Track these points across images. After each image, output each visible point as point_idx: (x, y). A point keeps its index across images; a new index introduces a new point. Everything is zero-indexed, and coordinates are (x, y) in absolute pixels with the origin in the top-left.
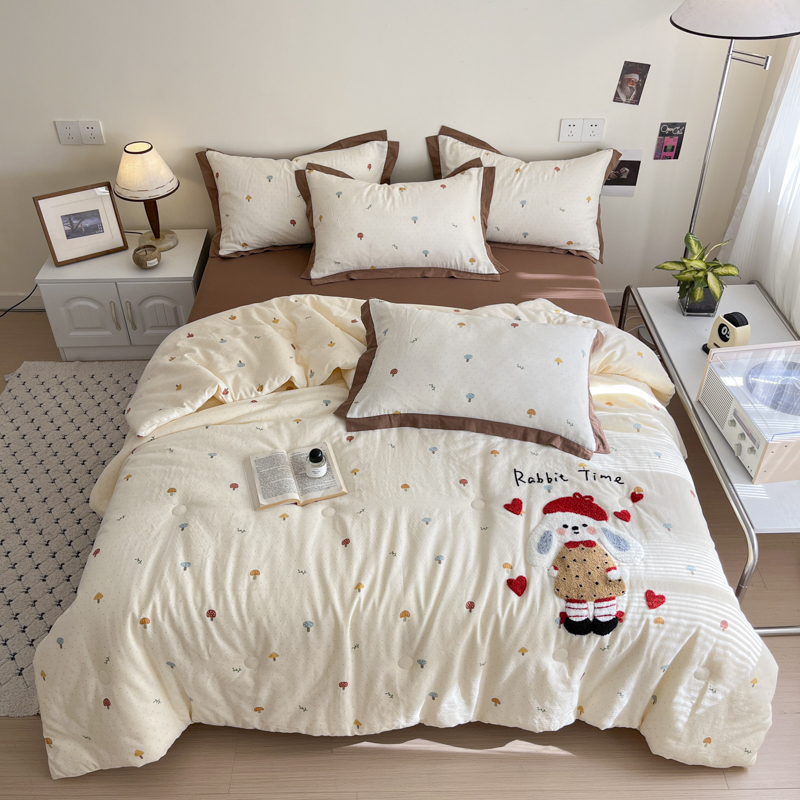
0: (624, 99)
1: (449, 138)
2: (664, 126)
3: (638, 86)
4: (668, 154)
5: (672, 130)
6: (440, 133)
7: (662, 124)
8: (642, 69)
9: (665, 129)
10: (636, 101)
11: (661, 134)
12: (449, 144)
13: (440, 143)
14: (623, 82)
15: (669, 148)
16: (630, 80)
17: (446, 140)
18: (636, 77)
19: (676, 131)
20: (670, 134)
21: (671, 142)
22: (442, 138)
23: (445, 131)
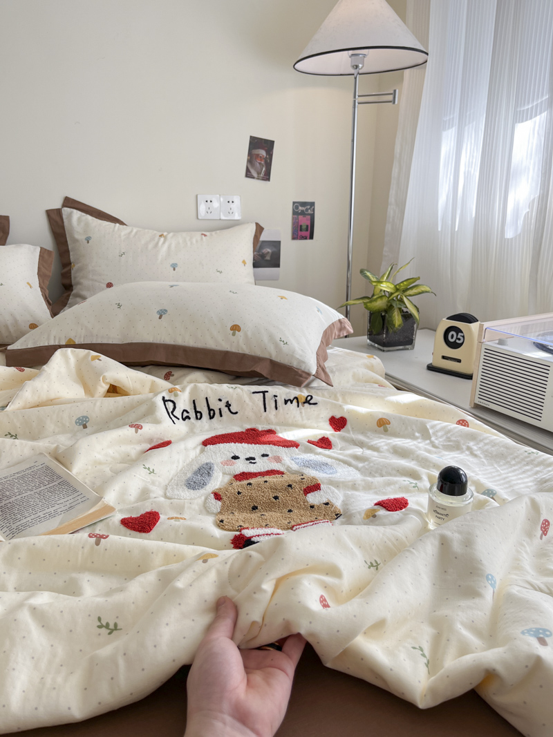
0: (255, 174)
1: (75, 211)
2: (296, 205)
3: (266, 162)
4: (304, 233)
5: (304, 209)
6: (64, 205)
7: (294, 203)
8: (268, 145)
9: (297, 207)
10: (267, 177)
11: (294, 213)
12: (75, 219)
13: (64, 217)
14: (252, 158)
15: (304, 227)
16: (258, 155)
17: (71, 213)
18: (263, 153)
19: (307, 210)
20: (303, 213)
21: (304, 222)
22: (66, 211)
23: (69, 203)
